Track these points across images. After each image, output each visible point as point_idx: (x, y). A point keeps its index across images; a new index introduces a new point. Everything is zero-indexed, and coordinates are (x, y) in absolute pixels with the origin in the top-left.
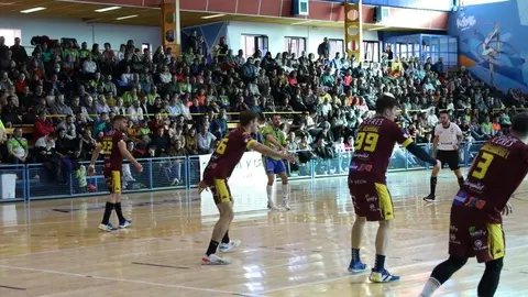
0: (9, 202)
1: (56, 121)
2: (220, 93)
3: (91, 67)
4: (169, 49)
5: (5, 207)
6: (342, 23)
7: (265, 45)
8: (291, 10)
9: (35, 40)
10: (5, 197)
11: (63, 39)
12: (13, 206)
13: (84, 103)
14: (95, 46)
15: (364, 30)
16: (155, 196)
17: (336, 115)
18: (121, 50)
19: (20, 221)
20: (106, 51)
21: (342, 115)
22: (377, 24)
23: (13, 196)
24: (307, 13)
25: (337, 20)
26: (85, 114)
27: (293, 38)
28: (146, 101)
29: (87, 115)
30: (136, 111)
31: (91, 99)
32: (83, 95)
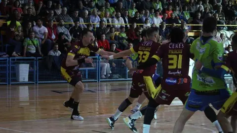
0: (24, 84)
2: (184, 10)
5: (21, 87)
10: (21, 80)
12: (26, 87)
13: (82, 14)
19: (31, 97)
23: (27, 80)
28: (127, 14)
29: (83, 23)
30: (119, 21)
31: (87, 12)
32: (81, 8)
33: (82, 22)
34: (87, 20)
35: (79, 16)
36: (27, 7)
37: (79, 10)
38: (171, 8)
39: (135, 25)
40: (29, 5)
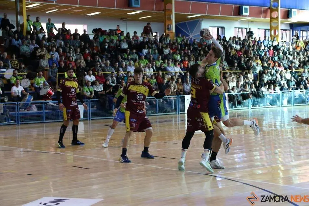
1: (106, 75)
3: (125, 46)
4: (168, 35)
6: (268, 19)
7: (223, 33)
8: (239, 12)
9: (95, 31)
11: (110, 30)
12: (82, 122)
13: (121, 66)
14: (128, 34)
15: (282, 23)
16: (160, 118)
17: (264, 72)
18: (142, 36)
19: (86, 131)
20: (135, 36)
21: (268, 73)
22: (289, 20)
24: (248, 14)
25: (265, 17)
26: (122, 73)
27: (239, 28)
28: (155, 64)
29: (123, 72)
30: (150, 70)
31: (125, 63)
32: (120, 61)
34: (125, 69)
35: (119, 66)
36: (79, 61)
37: (119, 62)
38: (186, 59)
39: (161, 73)
40: (80, 59)
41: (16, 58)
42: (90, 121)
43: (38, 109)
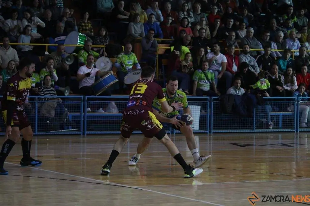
13: (274, 38)
23: (197, 127)
29: (277, 50)
31: (282, 35)
32: (275, 28)
33: (274, 49)
34: (281, 45)
35: (271, 39)
36: (199, 27)
37: (271, 31)
41: (89, 19)
42: (210, 135)
43: (120, 110)
